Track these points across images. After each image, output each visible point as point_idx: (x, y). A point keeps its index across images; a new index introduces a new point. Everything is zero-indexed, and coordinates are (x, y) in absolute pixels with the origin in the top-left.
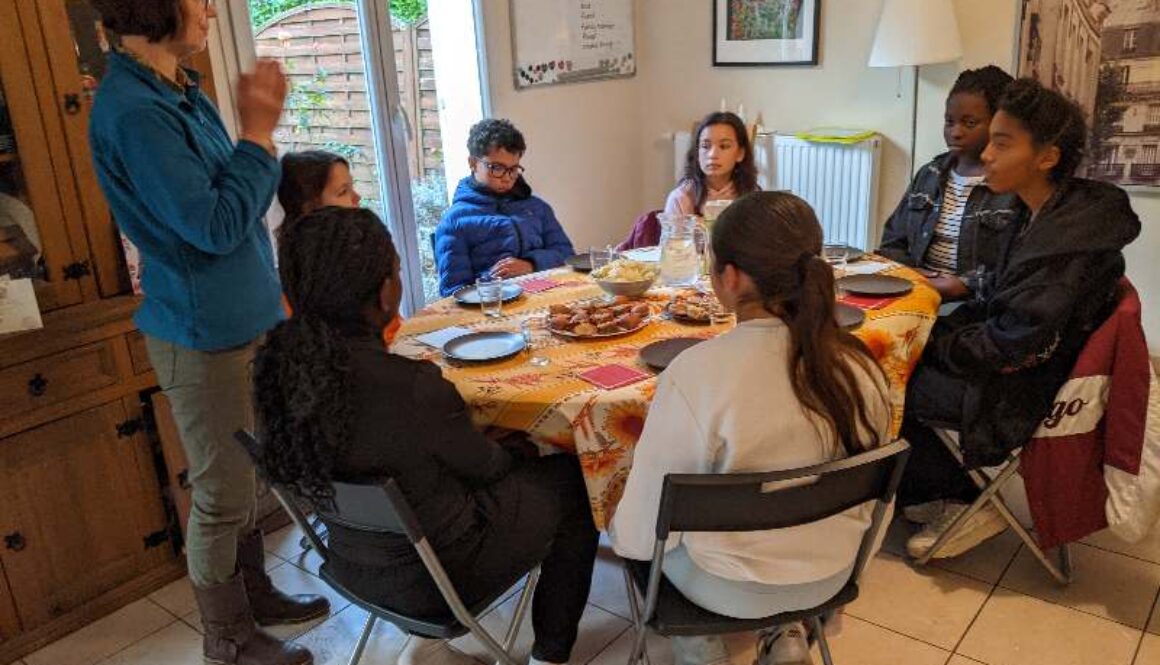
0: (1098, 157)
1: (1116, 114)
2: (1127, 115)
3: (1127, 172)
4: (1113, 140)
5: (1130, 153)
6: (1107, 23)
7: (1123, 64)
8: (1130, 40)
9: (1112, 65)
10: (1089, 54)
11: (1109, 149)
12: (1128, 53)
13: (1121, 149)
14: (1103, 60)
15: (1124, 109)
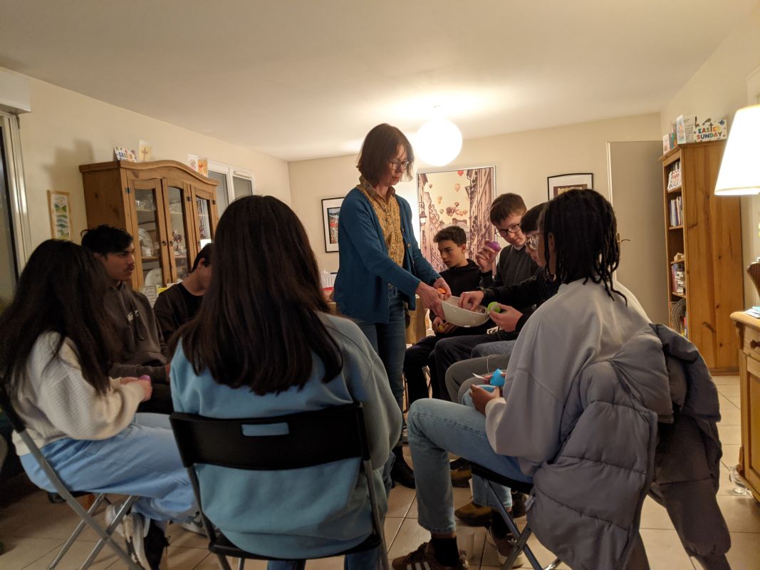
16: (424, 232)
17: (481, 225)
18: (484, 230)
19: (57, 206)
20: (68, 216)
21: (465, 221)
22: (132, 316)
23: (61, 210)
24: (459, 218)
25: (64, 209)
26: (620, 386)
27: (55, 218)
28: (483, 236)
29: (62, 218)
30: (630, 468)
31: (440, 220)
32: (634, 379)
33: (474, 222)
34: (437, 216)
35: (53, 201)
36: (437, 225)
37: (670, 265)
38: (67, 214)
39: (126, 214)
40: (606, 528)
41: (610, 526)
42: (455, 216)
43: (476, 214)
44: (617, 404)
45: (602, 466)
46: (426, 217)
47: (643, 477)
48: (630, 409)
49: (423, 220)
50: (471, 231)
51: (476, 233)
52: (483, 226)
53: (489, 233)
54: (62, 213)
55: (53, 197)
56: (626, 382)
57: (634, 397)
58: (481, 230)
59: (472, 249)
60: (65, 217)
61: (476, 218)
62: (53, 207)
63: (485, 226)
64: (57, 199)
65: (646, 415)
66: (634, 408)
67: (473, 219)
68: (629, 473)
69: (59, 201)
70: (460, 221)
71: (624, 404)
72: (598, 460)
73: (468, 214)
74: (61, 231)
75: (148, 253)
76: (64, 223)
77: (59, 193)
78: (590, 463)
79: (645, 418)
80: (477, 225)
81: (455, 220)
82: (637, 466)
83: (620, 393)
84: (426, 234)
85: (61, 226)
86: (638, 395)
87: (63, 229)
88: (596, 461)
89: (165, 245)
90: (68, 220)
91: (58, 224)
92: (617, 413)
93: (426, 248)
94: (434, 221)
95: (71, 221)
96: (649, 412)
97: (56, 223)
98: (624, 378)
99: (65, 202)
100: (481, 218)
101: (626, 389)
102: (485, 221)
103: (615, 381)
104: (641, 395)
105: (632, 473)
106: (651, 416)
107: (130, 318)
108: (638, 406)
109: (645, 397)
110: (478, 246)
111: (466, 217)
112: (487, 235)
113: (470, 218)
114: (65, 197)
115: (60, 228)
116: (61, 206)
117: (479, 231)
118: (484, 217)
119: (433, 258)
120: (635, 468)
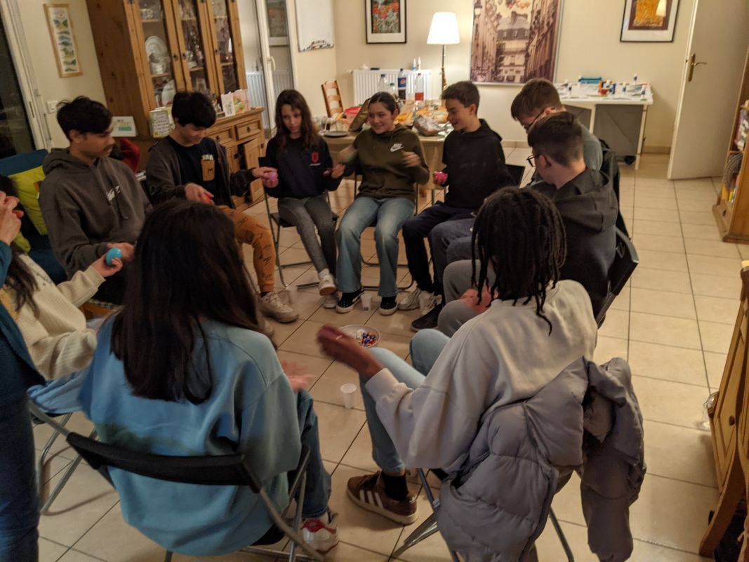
0: (497, 74)
1: (502, 59)
2: (505, 59)
3: (505, 78)
4: (501, 68)
5: (506, 72)
6: (499, 28)
7: (504, 42)
8: (505, 34)
9: (500, 42)
10: (494, 39)
11: (500, 71)
12: (505, 39)
13: (504, 71)
14: (497, 41)
15: (504, 58)
16: (477, 26)
17: (543, 22)
18: (546, 28)
19: (57, 22)
20: (70, 31)
21: (526, 16)
22: (113, 193)
23: (63, 26)
24: (519, 11)
25: (65, 24)
26: (527, 439)
27: (57, 36)
28: (545, 36)
29: (64, 35)
30: (523, 515)
31: (497, 12)
32: (545, 434)
33: (536, 18)
34: (494, 9)
35: (52, 16)
36: (493, 18)
37: (740, 109)
38: (69, 29)
39: (130, 28)
40: (494, 556)
41: (497, 556)
42: (514, 8)
43: (539, 8)
44: (521, 457)
45: (495, 511)
46: (481, 7)
47: (534, 527)
48: (533, 464)
49: (478, 11)
50: (531, 28)
51: (536, 31)
52: (546, 23)
53: (552, 31)
54: (64, 29)
55: (51, 10)
56: (535, 436)
57: (540, 453)
58: (543, 28)
59: (529, 51)
60: (67, 33)
61: (539, 12)
62: (53, 25)
63: (548, 24)
64: (56, 13)
65: (548, 473)
66: (537, 463)
67: (535, 14)
68: (521, 521)
69: (58, 15)
70: (520, 15)
71: (528, 458)
72: (493, 505)
73: (530, 8)
74: (65, 50)
75: (159, 69)
76: (65, 40)
77: (56, 6)
78: (484, 505)
79: (546, 476)
80: (538, 22)
81: (515, 15)
82: (530, 515)
83: (526, 447)
84: (480, 29)
85: (64, 44)
86: (544, 451)
87: (68, 48)
88: (491, 505)
89: (177, 60)
90: (70, 36)
91: (60, 42)
92: (518, 466)
93: (478, 45)
94: (491, 13)
95: (74, 37)
96: (551, 471)
97: (58, 41)
98: (533, 430)
99: (66, 16)
100: (544, 13)
101: (533, 442)
102: (549, 18)
103: (523, 434)
104: (548, 452)
105: (524, 520)
106: (553, 475)
107: (111, 196)
108: (542, 462)
109: (551, 453)
110: (537, 48)
111: (528, 11)
112: (549, 35)
113: (532, 12)
114: (65, 9)
115: (63, 47)
116: (61, 21)
117: (540, 28)
118: (548, 12)
119: (485, 58)
120: (528, 517)
